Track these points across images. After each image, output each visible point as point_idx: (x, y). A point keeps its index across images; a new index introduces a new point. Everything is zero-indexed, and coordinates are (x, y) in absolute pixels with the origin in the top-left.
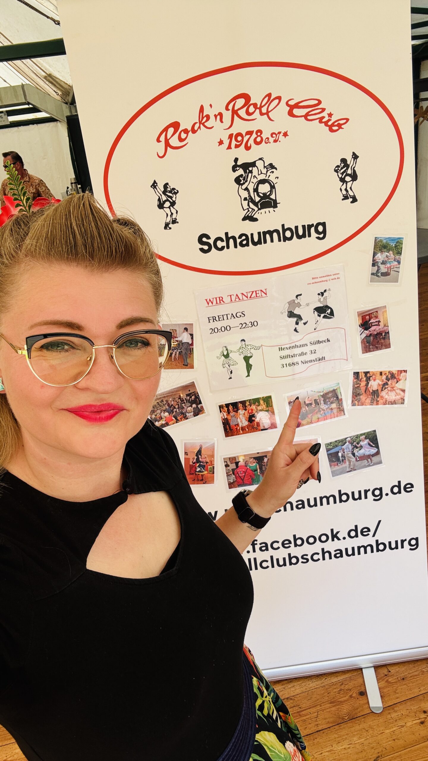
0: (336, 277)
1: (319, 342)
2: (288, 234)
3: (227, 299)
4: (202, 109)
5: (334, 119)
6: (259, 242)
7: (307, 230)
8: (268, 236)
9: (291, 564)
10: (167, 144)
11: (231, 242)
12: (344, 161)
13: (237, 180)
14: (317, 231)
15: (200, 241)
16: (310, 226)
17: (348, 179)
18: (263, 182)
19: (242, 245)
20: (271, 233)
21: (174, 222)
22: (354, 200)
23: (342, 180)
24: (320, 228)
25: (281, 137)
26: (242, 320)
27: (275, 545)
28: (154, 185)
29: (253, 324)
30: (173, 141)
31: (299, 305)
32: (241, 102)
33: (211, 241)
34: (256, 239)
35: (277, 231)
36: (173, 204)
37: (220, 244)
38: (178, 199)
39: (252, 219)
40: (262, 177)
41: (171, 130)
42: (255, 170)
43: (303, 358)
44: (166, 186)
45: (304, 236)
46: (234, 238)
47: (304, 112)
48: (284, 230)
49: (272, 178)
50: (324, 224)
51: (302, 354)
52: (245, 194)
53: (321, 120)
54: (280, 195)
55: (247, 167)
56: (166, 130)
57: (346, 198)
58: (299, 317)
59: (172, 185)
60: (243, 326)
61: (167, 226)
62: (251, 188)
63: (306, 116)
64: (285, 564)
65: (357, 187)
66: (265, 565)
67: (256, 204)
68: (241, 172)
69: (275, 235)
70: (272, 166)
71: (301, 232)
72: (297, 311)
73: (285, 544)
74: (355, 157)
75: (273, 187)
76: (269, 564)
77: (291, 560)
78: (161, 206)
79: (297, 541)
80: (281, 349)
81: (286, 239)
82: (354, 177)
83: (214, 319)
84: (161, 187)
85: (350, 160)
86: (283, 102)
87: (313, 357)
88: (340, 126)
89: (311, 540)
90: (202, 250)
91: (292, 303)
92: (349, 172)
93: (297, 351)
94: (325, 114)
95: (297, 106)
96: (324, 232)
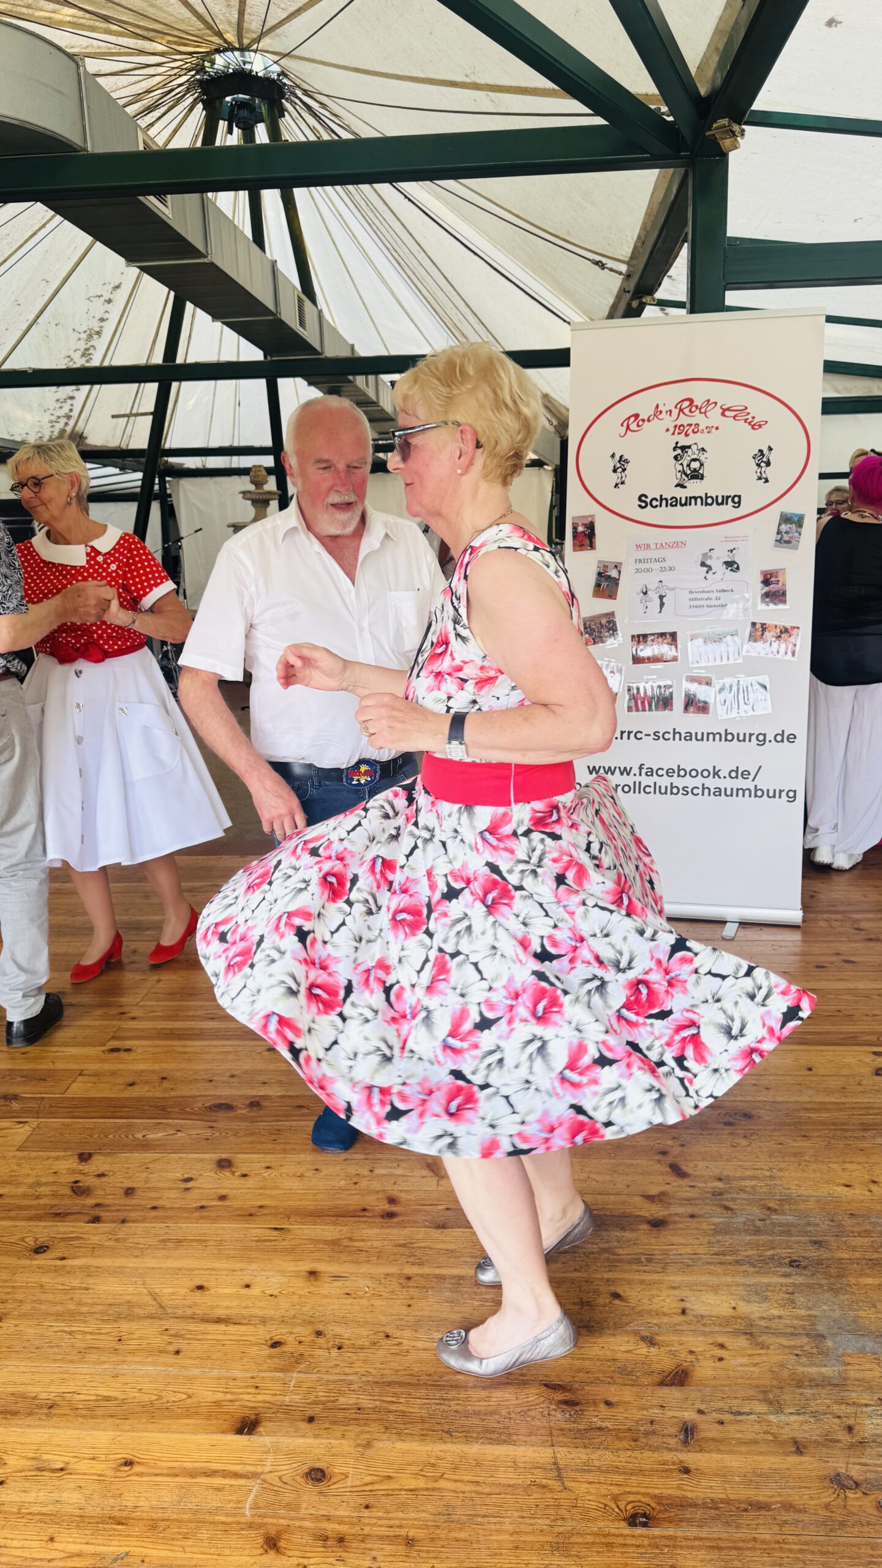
0: (745, 538)
1: (724, 591)
2: (709, 501)
3: (653, 546)
4: (657, 406)
5: (756, 421)
6: (686, 504)
7: (725, 500)
8: (693, 501)
9: (672, 793)
10: (628, 428)
11: (664, 502)
12: (761, 451)
13: (676, 458)
14: (733, 501)
15: (640, 499)
16: (728, 497)
17: (763, 465)
18: (694, 460)
19: (671, 505)
20: (695, 498)
21: (623, 483)
22: (767, 481)
23: (758, 465)
24: (736, 499)
25: (714, 430)
26: (663, 564)
27: (660, 772)
28: (613, 456)
29: (670, 569)
30: (633, 427)
31: (711, 557)
32: (687, 403)
33: (648, 500)
34: (683, 502)
35: (701, 498)
36: (624, 470)
37: (655, 503)
38: (629, 467)
39: (683, 486)
40: (695, 457)
41: (633, 419)
42: (690, 451)
43: (708, 602)
44: (621, 457)
45: (722, 503)
46: (666, 499)
47: (733, 414)
48: (707, 497)
49: (702, 458)
50: (739, 497)
51: (708, 599)
52: (680, 468)
53: (746, 421)
54: (706, 471)
55: (684, 448)
56: (629, 418)
57: (760, 478)
58: (710, 568)
59: (625, 457)
60: (663, 569)
61: (616, 485)
62: (685, 463)
63: (734, 417)
64: (666, 793)
65: (769, 472)
66: (647, 790)
67: (687, 475)
68: (679, 451)
69: (699, 500)
70: (703, 449)
71: (720, 501)
72: (708, 562)
73: (669, 772)
74: (770, 449)
75: (702, 465)
76: (652, 790)
77: (673, 790)
78: (615, 471)
79: (680, 772)
80: (691, 592)
81: (707, 504)
82: (768, 464)
83: (640, 561)
84: (617, 458)
85: (766, 451)
86: (719, 405)
87: (718, 603)
88: (760, 426)
89: (694, 773)
90: (640, 506)
91: (705, 555)
92: (765, 459)
93: (705, 596)
94: (749, 417)
95: (728, 409)
96: (739, 502)
